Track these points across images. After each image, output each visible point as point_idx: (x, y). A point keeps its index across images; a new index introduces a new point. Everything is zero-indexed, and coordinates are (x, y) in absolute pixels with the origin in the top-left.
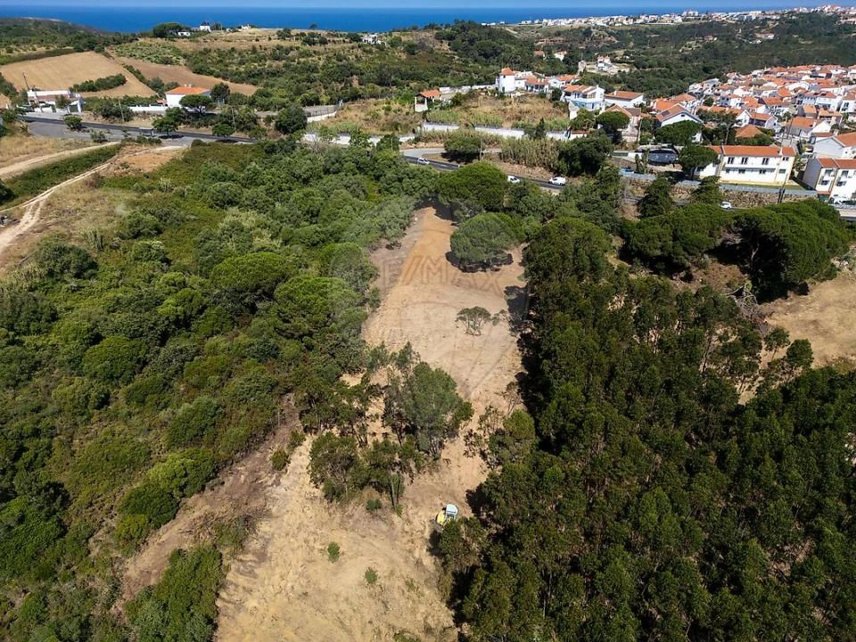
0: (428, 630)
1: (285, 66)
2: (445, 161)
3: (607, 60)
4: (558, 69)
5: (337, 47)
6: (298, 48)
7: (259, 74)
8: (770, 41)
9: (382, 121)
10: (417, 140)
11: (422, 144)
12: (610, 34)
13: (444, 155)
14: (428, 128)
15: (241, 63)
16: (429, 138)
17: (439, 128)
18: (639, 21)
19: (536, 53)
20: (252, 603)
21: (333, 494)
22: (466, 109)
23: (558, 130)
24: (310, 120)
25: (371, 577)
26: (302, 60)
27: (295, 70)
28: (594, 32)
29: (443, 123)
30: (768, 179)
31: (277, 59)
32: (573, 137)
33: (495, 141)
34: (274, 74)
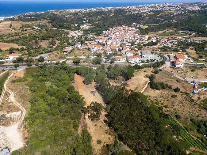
0: (108, 129)
1: (19, 38)
2: (74, 64)
3: (86, 25)
4: (77, 29)
5: (30, 31)
6: (21, 33)
7: (13, 40)
8: (114, 15)
9: (59, 57)
10: (67, 60)
11: (68, 60)
12: (82, 14)
13: (73, 63)
14: (68, 57)
15: (7, 38)
16: (69, 59)
17: (70, 57)
18: (87, 10)
19: (71, 25)
20: (91, 132)
21: (92, 120)
22: (74, 52)
23: (91, 56)
24: (44, 58)
25: (100, 126)
26: (23, 35)
27: (22, 38)
28: (79, 13)
29: (71, 56)
30: (123, 61)
31: (16, 36)
32: (94, 57)
33: (81, 59)
34: (17, 40)
